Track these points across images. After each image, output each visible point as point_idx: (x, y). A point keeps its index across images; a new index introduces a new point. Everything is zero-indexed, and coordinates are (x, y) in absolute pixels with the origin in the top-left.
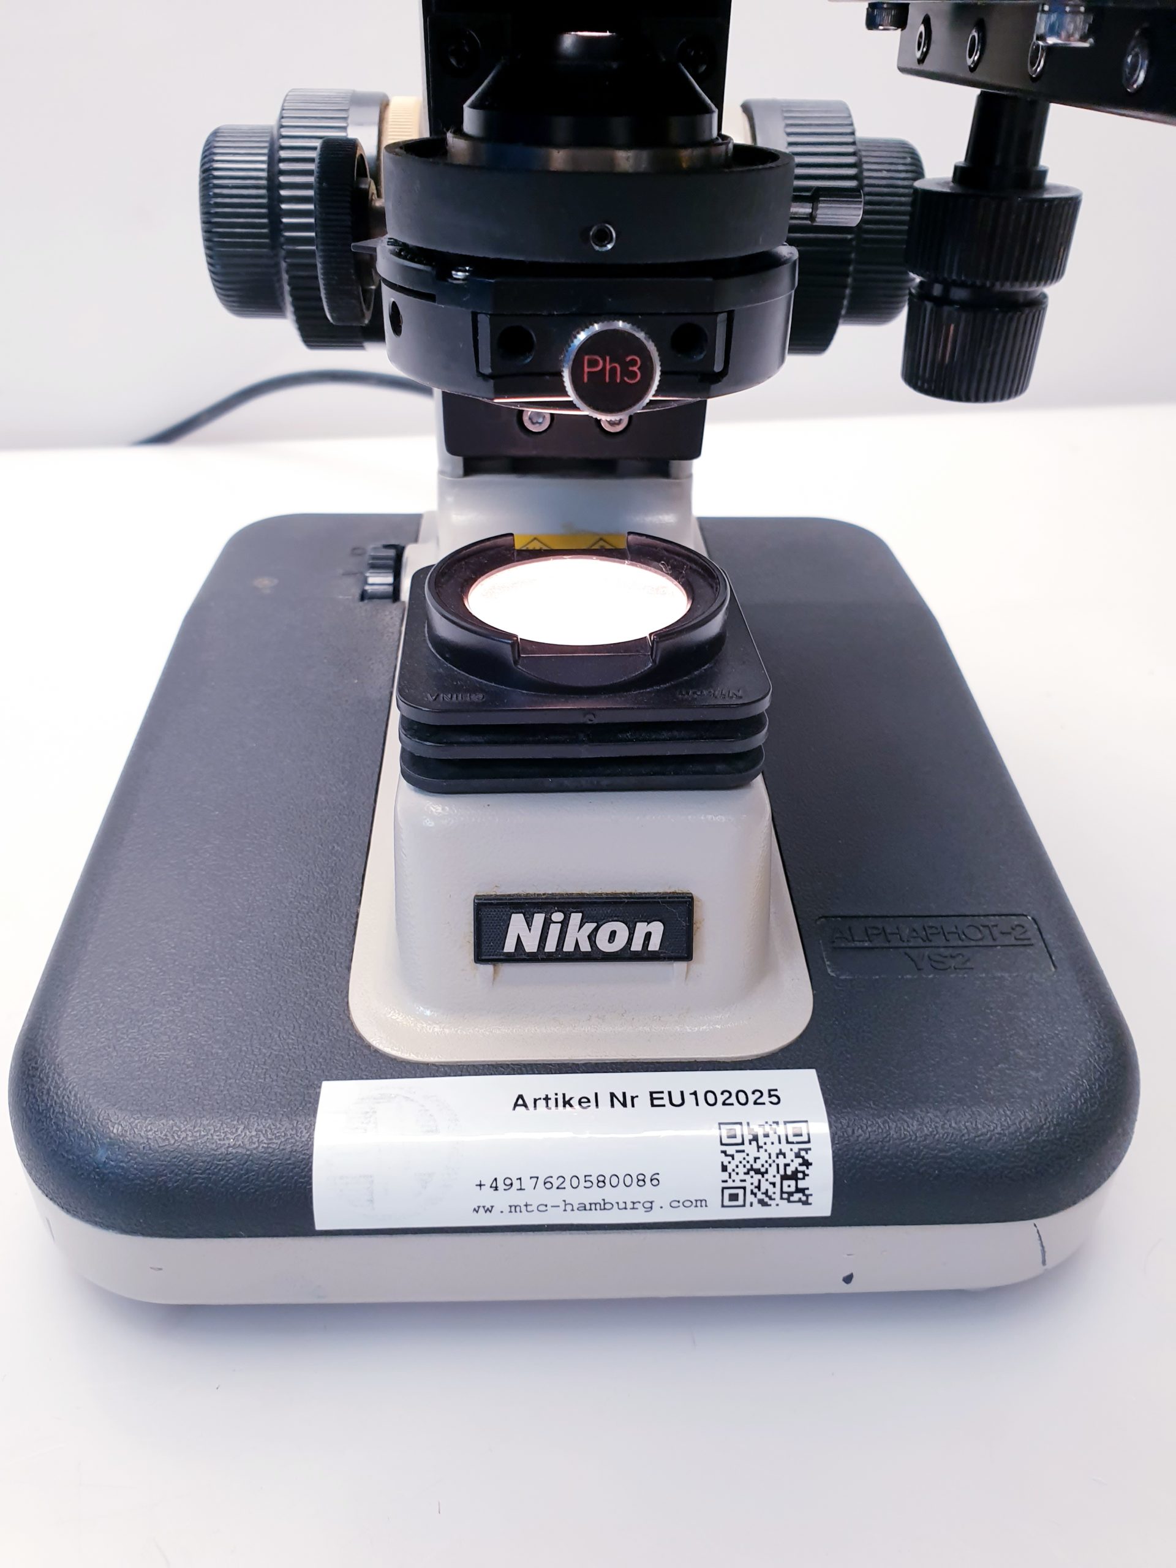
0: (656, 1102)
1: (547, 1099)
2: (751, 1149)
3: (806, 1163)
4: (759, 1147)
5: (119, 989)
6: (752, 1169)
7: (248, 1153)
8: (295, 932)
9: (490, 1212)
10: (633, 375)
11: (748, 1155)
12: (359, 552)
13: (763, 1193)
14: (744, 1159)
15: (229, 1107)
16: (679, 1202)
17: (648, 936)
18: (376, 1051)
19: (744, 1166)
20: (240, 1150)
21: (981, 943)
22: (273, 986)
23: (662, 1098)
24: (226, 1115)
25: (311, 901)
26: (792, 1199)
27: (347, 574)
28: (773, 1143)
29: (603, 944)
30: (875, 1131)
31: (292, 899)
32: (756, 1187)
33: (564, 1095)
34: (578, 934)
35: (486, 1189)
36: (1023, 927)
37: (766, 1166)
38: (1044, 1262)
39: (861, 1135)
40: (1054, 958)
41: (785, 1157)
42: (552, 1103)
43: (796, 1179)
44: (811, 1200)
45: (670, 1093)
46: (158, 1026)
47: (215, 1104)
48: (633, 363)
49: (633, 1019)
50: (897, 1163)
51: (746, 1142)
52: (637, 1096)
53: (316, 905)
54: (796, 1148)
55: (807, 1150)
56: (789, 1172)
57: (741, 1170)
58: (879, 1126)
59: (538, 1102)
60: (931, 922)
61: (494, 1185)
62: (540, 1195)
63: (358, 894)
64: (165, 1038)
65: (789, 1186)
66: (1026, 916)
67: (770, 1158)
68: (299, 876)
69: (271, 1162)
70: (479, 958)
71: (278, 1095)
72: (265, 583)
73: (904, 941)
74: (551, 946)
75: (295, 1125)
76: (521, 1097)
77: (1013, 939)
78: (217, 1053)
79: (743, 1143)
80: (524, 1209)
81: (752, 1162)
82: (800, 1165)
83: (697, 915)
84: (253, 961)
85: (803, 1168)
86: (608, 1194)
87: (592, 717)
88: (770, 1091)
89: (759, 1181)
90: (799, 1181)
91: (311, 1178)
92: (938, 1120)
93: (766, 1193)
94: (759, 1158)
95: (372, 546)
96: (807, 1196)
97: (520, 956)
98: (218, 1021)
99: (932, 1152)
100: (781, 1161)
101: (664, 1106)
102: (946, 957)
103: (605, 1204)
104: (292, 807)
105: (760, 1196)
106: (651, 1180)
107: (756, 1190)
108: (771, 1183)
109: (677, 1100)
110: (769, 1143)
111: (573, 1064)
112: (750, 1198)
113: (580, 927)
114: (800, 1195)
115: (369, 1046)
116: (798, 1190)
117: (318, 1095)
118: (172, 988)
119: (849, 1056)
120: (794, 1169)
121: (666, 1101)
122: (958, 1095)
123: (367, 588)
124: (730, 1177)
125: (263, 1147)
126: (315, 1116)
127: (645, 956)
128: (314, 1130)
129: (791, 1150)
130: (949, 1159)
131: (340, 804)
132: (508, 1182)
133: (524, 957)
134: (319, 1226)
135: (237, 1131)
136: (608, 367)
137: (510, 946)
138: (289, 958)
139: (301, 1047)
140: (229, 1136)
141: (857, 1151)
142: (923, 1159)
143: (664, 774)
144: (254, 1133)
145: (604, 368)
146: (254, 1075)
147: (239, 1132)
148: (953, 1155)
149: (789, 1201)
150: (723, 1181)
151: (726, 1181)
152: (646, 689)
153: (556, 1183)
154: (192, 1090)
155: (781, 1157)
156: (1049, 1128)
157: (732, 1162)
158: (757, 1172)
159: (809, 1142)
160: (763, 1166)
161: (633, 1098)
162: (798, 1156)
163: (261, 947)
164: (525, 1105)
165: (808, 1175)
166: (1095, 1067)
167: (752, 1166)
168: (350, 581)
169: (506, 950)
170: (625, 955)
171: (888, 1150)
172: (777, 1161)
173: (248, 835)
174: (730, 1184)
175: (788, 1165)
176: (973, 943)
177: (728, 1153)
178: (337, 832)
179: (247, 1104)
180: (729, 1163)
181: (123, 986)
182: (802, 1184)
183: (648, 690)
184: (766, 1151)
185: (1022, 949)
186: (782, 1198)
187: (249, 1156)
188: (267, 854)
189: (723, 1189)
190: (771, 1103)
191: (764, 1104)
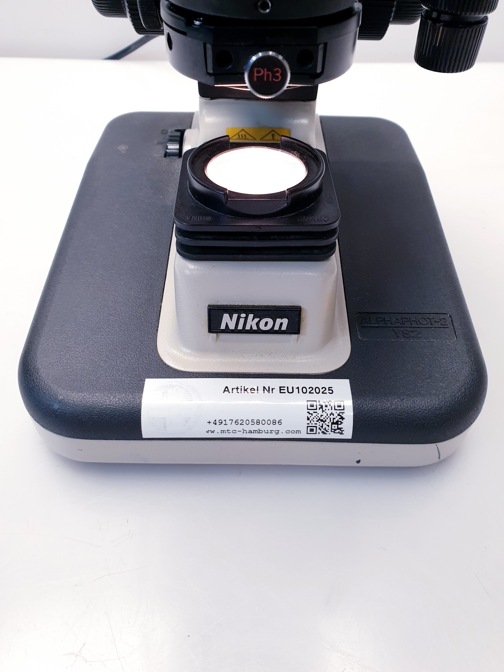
0: (282, 391)
1: (237, 388)
2: (320, 412)
3: (342, 418)
4: (323, 411)
5: (61, 337)
6: (320, 419)
7: (115, 408)
8: (134, 313)
9: (213, 433)
10: (277, 78)
11: (318, 414)
12: (165, 132)
13: (324, 429)
14: (317, 415)
15: (107, 389)
16: (289, 431)
17: (281, 324)
18: (168, 366)
19: (317, 418)
20: (111, 406)
21: (426, 326)
22: (126, 337)
23: (284, 390)
24: (106, 392)
25: (141, 300)
26: (336, 432)
27: (159, 143)
28: (329, 410)
29: (262, 327)
30: (372, 406)
31: (134, 299)
32: (321, 427)
33: (244, 387)
34: (252, 323)
35: (212, 424)
36: (445, 319)
37: (326, 418)
38: (439, 458)
39: (366, 408)
40: (456, 334)
41: (333, 416)
42: (239, 391)
43: (338, 424)
44: (343, 432)
45: (288, 387)
46: (78, 353)
47: (101, 387)
48: (277, 72)
49: (275, 356)
50: (380, 419)
51: (318, 409)
52: (274, 389)
53: (143, 302)
54: (338, 412)
55: (343, 413)
56: (335, 421)
57: (315, 420)
58: (374, 404)
59: (234, 390)
60: (405, 316)
61: (215, 422)
62: (233, 427)
63: (161, 297)
64: (80, 358)
65: (335, 427)
66: (447, 314)
67: (327, 415)
68: (136, 289)
69: (124, 411)
70: (210, 331)
71: (127, 384)
72: (123, 148)
73: (392, 324)
74: (240, 327)
75: (134, 397)
76: (227, 387)
77: (440, 324)
78: (102, 365)
79: (316, 409)
80: (227, 432)
81: (320, 417)
82: (340, 419)
83: (303, 315)
84: (117, 326)
85: (341, 420)
86: (261, 427)
87: (259, 229)
88: (329, 388)
89: (323, 424)
90: (339, 425)
91: (140, 418)
92: (398, 402)
93: (325, 429)
94: (323, 415)
95: (170, 130)
96: (342, 431)
97: (227, 331)
98: (103, 352)
99: (395, 416)
100: (332, 417)
101: (285, 393)
102: (410, 332)
103: (259, 431)
104: (133, 256)
105: (322, 430)
106: (279, 422)
107: (321, 428)
108: (327, 425)
109: (290, 390)
110: (327, 410)
111: (249, 374)
112: (318, 431)
113: (253, 320)
114: (339, 430)
115: (165, 364)
116: (338, 429)
117: (144, 384)
118: (83, 337)
119: (363, 374)
120: (337, 420)
121: (286, 391)
122: (408, 393)
123: (167, 151)
124: (310, 422)
125: (121, 405)
126: (142, 393)
127: (280, 332)
128: (142, 399)
129: (336, 413)
130: (402, 419)
131: (154, 256)
132: (220, 421)
133: (229, 331)
134: (144, 437)
135: (110, 399)
136: (266, 74)
137: (223, 327)
138: (132, 325)
139: (137, 363)
140: (107, 401)
141: (363, 414)
142: (391, 418)
143: (291, 254)
144: (117, 400)
145: (264, 74)
146: (117, 375)
147: (111, 399)
148: (404, 417)
149: (335, 433)
150: (308, 424)
151: (309, 424)
152: (284, 215)
153: (240, 422)
154: (92, 381)
155: (332, 415)
156: (445, 408)
157: (312, 416)
158: (322, 421)
159: (344, 409)
160: (324, 418)
161: (272, 389)
162: (339, 415)
163: (120, 320)
164: (228, 391)
165: (343, 423)
166: (468, 382)
167: (320, 418)
168: (160, 147)
169: (221, 328)
170: (272, 331)
171: (376, 414)
172: (330, 417)
173: (114, 269)
174: (310, 425)
175: (335, 418)
176: (422, 326)
177: (310, 413)
178: (153, 268)
179: (115, 387)
180: (310, 417)
181: (63, 336)
182: (340, 426)
183: (285, 216)
184: (326, 412)
185: (443, 329)
186: (331, 431)
187: (115, 409)
188: (122, 278)
189: (308, 427)
190: (329, 393)
191: (326, 393)
